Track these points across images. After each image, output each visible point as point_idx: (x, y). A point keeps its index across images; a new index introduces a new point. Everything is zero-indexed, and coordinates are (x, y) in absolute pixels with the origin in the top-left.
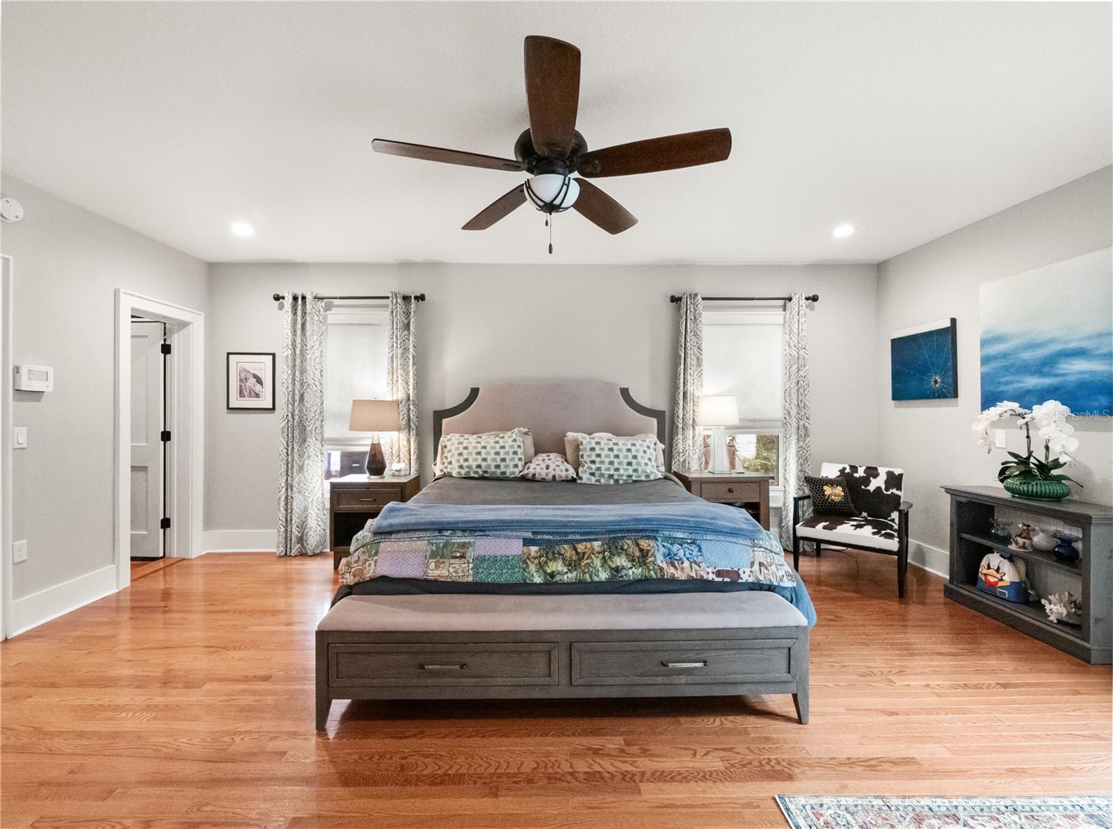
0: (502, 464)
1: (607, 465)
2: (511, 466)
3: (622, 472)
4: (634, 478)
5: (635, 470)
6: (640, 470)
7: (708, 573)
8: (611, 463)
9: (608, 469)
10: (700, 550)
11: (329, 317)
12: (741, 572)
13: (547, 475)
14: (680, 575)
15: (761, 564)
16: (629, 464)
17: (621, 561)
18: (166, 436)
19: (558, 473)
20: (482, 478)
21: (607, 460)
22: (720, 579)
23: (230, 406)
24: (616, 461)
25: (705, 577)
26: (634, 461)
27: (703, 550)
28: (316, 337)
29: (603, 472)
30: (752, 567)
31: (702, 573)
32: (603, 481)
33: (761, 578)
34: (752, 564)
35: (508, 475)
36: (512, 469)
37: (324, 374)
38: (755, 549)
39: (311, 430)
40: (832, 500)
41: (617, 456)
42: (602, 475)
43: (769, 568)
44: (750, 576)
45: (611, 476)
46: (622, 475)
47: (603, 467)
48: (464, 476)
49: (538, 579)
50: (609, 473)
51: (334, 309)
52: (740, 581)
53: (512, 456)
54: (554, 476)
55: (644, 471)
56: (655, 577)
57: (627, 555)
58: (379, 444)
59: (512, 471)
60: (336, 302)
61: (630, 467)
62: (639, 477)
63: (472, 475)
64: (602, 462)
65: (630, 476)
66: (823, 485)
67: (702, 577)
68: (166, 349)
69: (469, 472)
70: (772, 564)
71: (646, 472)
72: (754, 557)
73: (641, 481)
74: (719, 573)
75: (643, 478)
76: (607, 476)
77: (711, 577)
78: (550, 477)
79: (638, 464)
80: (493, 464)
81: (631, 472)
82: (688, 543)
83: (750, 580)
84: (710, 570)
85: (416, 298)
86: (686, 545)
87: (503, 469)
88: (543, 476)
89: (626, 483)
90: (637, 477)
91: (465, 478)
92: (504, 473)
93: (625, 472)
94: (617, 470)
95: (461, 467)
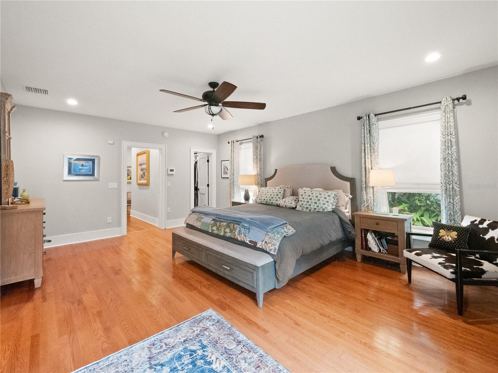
0: (272, 199)
1: (306, 203)
2: (275, 200)
3: (312, 206)
4: (317, 210)
5: (318, 206)
6: (320, 206)
7: (247, 240)
8: (308, 202)
9: (306, 205)
10: (249, 232)
11: (241, 147)
12: (258, 243)
13: (284, 205)
14: (239, 239)
15: (266, 242)
16: (316, 203)
17: (228, 230)
18: (208, 185)
19: (287, 204)
20: (266, 204)
21: (306, 200)
22: (250, 244)
23: (222, 177)
24: (310, 201)
25: (246, 241)
26: (318, 202)
27: (250, 232)
28: (237, 154)
29: (304, 206)
30: (262, 242)
31: (245, 240)
32: (304, 210)
33: (264, 247)
34: (263, 241)
35: (274, 203)
36: (275, 202)
37: (240, 166)
38: (267, 236)
39: (235, 185)
40: (443, 239)
41: (311, 199)
42: (304, 207)
43: (268, 244)
44: (260, 246)
45: (307, 208)
46: (312, 208)
47: (304, 203)
48: (260, 203)
49: (210, 231)
50: (306, 206)
51: (243, 144)
52: (257, 246)
53: (276, 196)
54: (286, 206)
55: (322, 207)
56: (232, 237)
57: (230, 228)
58: (248, 190)
59: (274, 202)
60: (243, 141)
61: (316, 205)
62: (319, 209)
63: (263, 202)
64: (304, 201)
65: (315, 209)
66: (441, 229)
67: (245, 241)
68: (208, 161)
69: (262, 201)
70: (270, 243)
71: (323, 208)
72: (264, 239)
73: (320, 212)
74: (250, 241)
75: (321, 210)
76: (305, 208)
77: (248, 242)
78: (284, 206)
79: (320, 203)
80: (269, 199)
81: (315, 207)
82: (247, 228)
83: (260, 247)
84: (248, 239)
85: (260, 137)
86: (246, 229)
87: (272, 201)
88: (282, 205)
89: (314, 212)
90: (318, 209)
91: (261, 203)
92: (272, 203)
93: (313, 207)
94: (310, 205)
95: (260, 199)
